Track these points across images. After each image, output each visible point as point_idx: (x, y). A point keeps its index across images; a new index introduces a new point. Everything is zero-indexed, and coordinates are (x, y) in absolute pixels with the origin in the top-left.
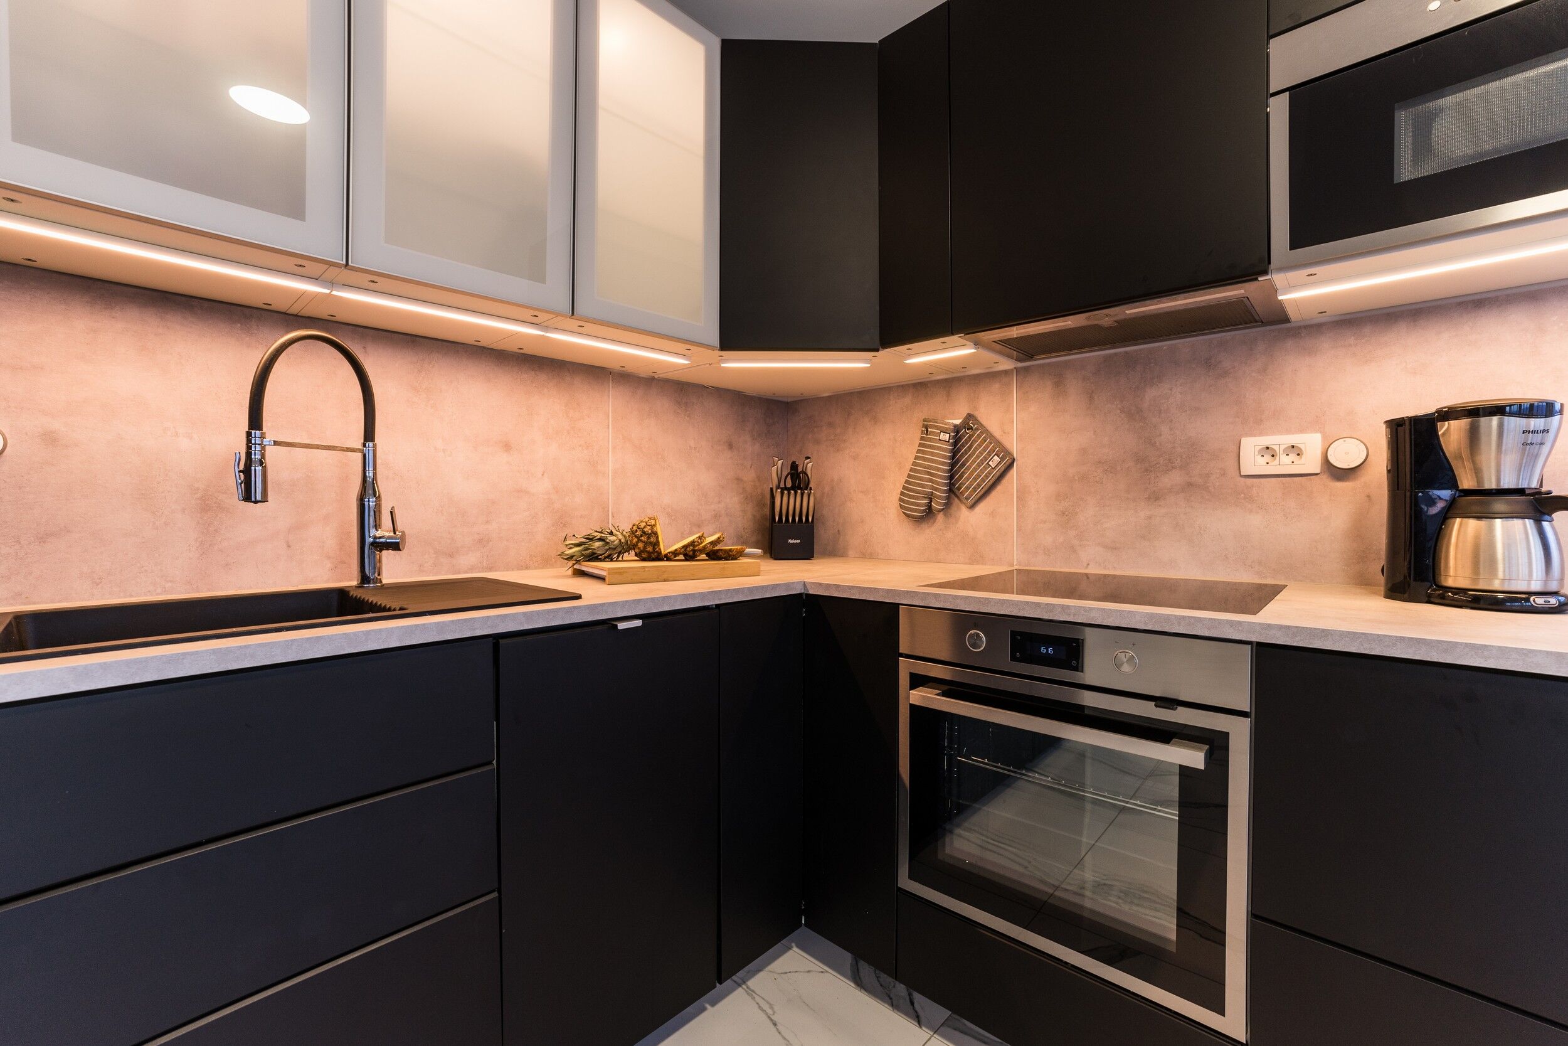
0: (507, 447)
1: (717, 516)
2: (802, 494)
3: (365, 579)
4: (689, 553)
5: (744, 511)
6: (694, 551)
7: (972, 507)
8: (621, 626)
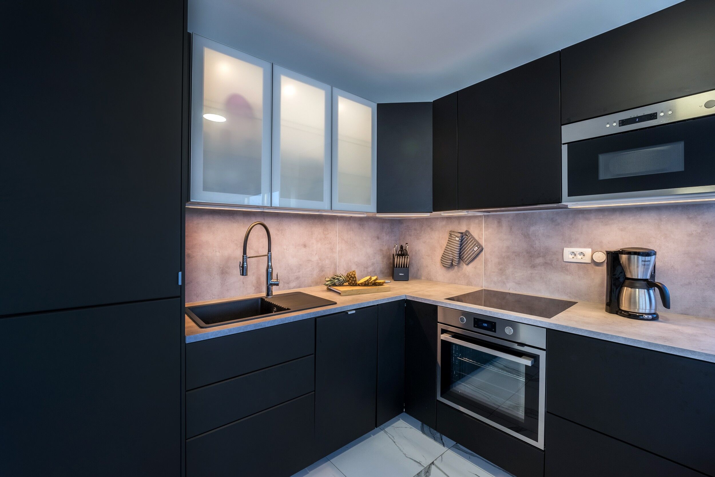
0: (305, 246)
1: (373, 264)
2: (405, 257)
3: (268, 295)
4: (366, 284)
5: (383, 261)
6: (368, 283)
7: (468, 264)
8: (349, 313)
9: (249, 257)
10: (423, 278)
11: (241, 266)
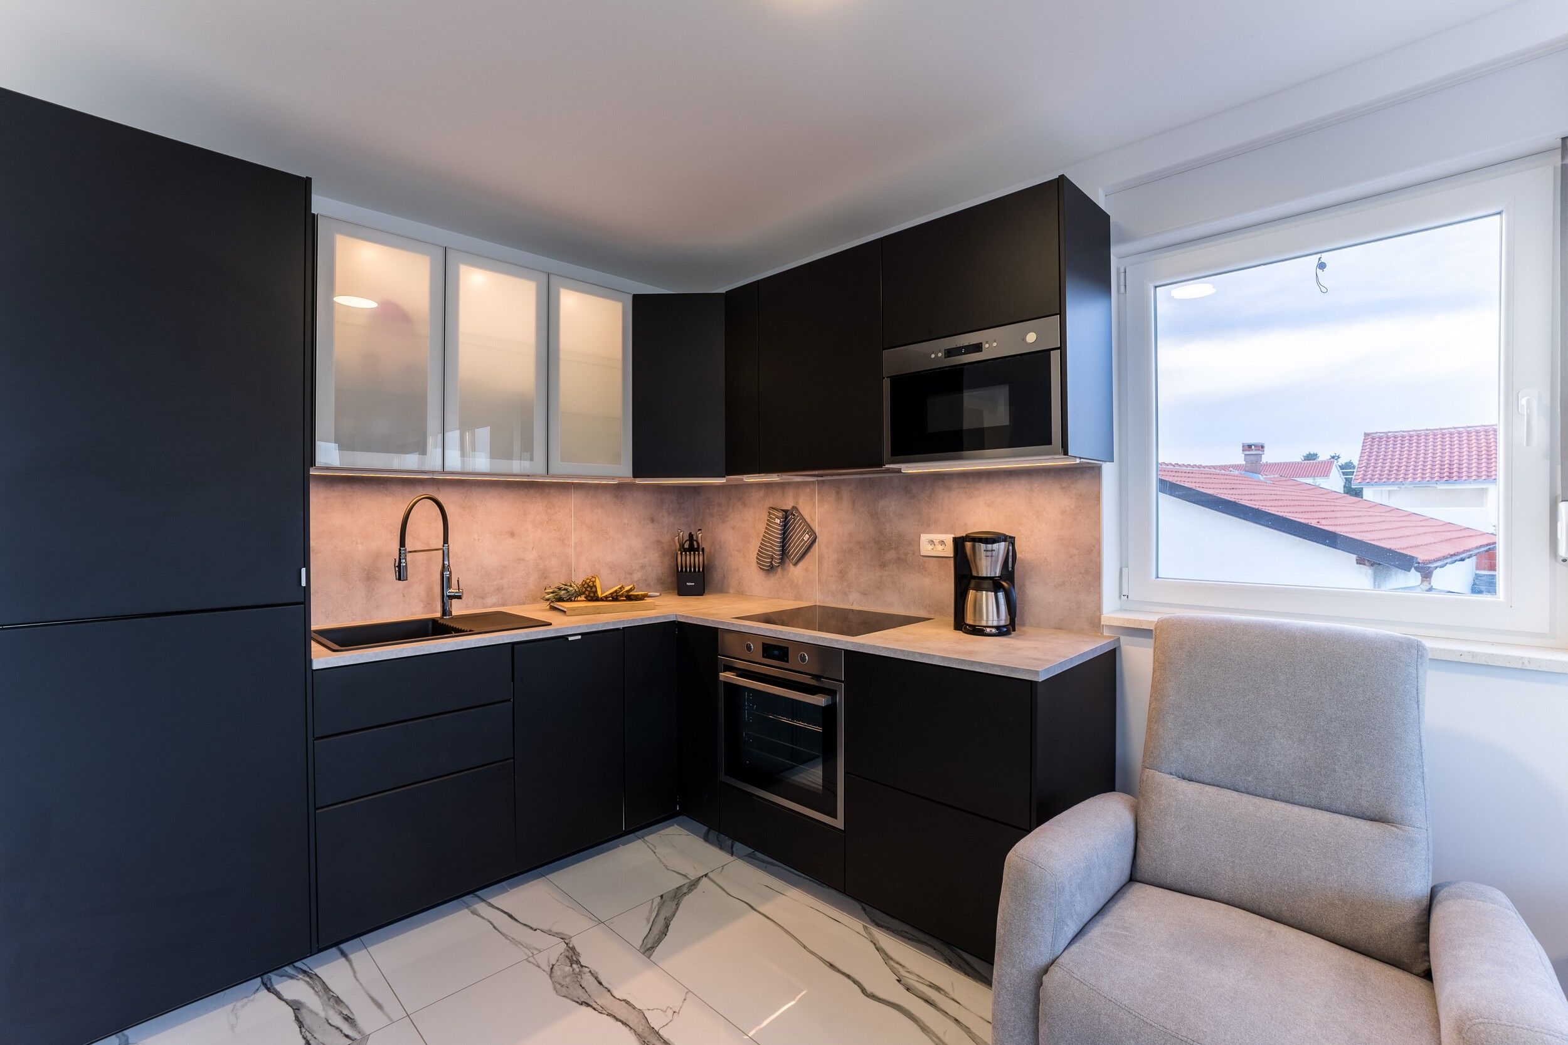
0: (512, 534)
1: (643, 567)
2: (694, 554)
3: (444, 613)
4: (615, 597)
5: (662, 562)
6: (617, 596)
7: (795, 564)
8: (570, 639)
9: (410, 552)
10: (731, 591)
11: (397, 565)
